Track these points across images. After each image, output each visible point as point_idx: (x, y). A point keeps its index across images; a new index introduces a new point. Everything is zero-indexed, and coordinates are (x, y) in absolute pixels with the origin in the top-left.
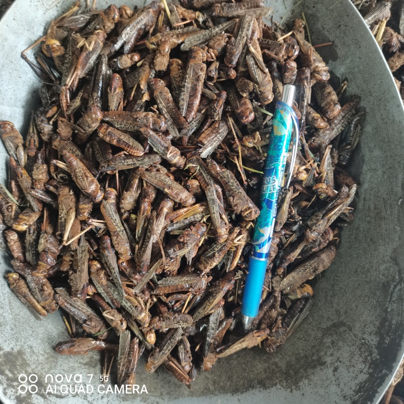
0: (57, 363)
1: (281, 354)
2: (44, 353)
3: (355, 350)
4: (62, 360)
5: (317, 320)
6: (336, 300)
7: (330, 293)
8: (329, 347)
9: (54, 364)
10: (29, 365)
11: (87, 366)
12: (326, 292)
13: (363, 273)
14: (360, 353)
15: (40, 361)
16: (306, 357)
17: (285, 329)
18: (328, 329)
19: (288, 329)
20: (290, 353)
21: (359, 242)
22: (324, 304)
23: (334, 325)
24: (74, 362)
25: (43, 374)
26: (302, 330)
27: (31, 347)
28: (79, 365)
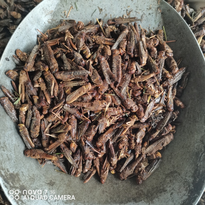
0: (34, 181)
1: (145, 186)
2: (28, 176)
3: (181, 184)
4: (37, 180)
5: (163, 170)
6: (173, 160)
7: (170, 157)
8: (168, 183)
9: (33, 182)
10: (21, 181)
11: (49, 185)
12: (168, 156)
13: (186, 148)
14: (184, 186)
15: (26, 180)
16: (157, 187)
17: (147, 173)
18: (168, 174)
19: (148, 173)
20: (149, 186)
21: (185, 133)
22: (167, 162)
23: (171, 173)
24: (43, 182)
25: (27, 186)
26: (155, 175)
27: (23, 172)
28: (45, 184)
